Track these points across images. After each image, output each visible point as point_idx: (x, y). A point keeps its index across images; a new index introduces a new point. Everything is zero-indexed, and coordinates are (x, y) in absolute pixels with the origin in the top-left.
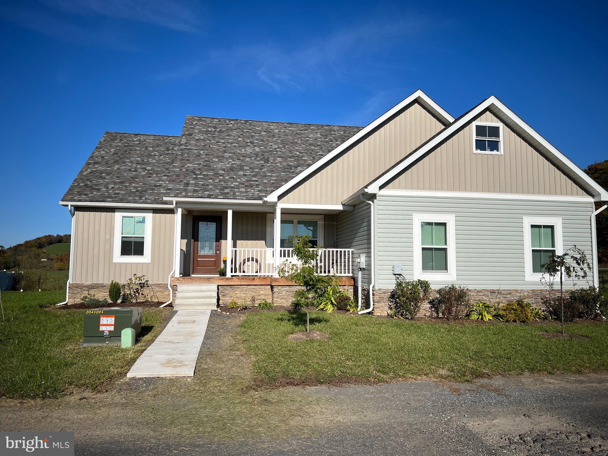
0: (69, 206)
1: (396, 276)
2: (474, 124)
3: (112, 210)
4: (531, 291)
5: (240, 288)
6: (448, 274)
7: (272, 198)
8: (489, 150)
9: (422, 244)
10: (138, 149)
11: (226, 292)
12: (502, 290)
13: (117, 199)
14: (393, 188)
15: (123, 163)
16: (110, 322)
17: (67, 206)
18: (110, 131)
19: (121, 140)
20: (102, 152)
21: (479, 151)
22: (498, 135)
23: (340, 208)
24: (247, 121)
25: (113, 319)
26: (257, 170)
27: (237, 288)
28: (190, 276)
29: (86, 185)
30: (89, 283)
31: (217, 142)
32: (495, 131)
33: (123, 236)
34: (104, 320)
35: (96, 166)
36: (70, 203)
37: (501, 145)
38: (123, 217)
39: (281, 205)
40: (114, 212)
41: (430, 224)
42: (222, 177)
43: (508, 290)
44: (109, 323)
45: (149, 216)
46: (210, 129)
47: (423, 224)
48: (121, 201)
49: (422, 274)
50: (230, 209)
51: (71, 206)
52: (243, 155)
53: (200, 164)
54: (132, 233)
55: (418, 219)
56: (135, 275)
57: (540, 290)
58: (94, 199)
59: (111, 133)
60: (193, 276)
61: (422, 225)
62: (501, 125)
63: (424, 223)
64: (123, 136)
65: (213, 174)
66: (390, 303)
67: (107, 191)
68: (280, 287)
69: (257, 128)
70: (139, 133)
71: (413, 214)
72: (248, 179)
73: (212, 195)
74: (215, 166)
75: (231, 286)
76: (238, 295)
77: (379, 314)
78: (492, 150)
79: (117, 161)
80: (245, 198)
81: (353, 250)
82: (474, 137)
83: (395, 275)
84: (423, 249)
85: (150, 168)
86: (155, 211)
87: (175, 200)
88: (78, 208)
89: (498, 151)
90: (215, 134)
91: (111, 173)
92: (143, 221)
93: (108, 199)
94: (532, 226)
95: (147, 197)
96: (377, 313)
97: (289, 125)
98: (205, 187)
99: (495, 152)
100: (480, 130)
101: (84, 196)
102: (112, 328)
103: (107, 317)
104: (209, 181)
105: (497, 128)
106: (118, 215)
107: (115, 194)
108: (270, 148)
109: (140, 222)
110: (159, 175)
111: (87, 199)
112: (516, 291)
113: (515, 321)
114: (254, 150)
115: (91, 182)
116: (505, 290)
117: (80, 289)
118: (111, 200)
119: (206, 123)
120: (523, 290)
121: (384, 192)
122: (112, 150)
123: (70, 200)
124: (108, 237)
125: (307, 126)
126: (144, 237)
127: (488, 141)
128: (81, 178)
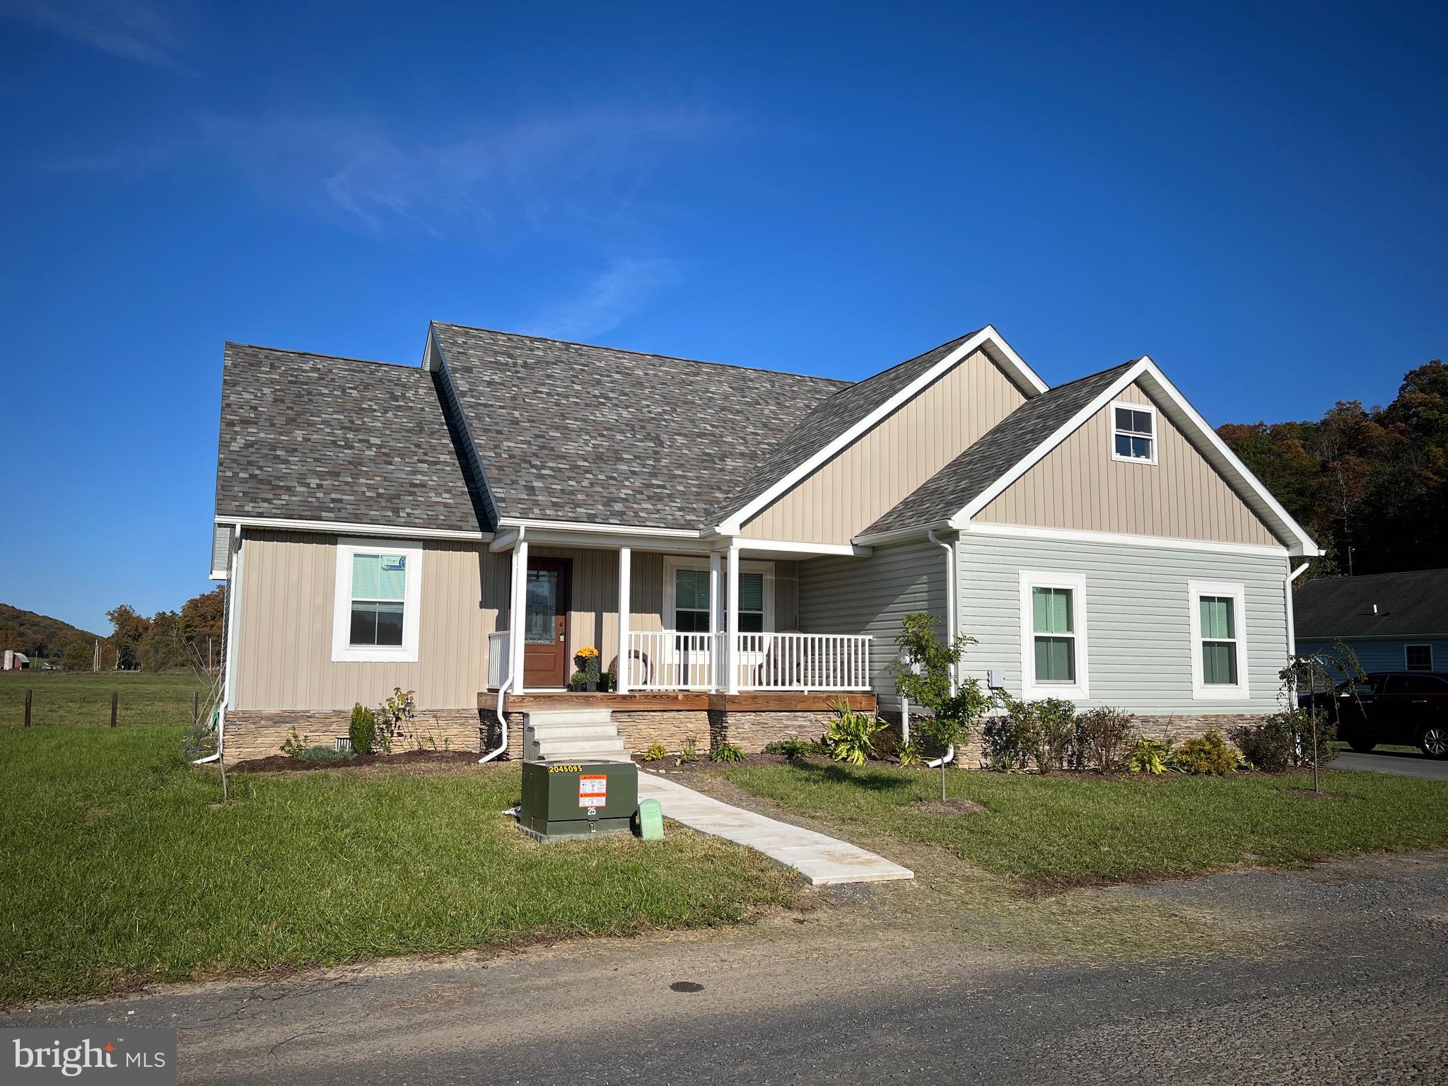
1: (994, 691)
2: (1114, 406)
3: (331, 538)
4: (1203, 717)
5: (646, 718)
6: (1077, 687)
7: (729, 526)
8: (1134, 455)
9: (1035, 630)
10: (325, 391)
12: (1159, 717)
13: (343, 514)
15: (309, 424)
16: (599, 789)
18: (235, 343)
19: (273, 366)
20: (246, 395)
21: (1120, 457)
22: (1149, 430)
23: (848, 551)
24: (567, 345)
25: (604, 782)
26: (652, 463)
27: (641, 718)
29: (253, 476)
30: (274, 709)
31: (534, 392)
32: (1144, 421)
33: (355, 599)
34: (587, 786)
35: (250, 430)
36: (236, 521)
37: (1154, 446)
38: (357, 555)
39: (738, 542)
40: (336, 544)
41: (1047, 591)
42: (590, 476)
43: (1166, 717)
44: (596, 791)
45: (415, 556)
46: (501, 360)
47: (1035, 590)
48: (357, 519)
49: (1035, 687)
50: (626, 547)
51: (242, 527)
52: (605, 425)
53: (529, 443)
54: (378, 594)
55: (1028, 581)
57: (1216, 715)
58: (291, 512)
59: (241, 347)
61: (1034, 592)
62: (1151, 409)
63: (1037, 588)
64: (271, 355)
65: (568, 466)
66: (983, 745)
67: (310, 494)
68: (739, 714)
70: (308, 352)
71: (1020, 571)
72: (645, 482)
74: (563, 450)
75: (629, 714)
77: (966, 767)
78: (1138, 456)
79: (294, 420)
80: (663, 525)
81: (871, 637)
82: (1114, 431)
83: (992, 689)
84: (1037, 639)
85: (378, 441)
86: (429, 544)
87: (527, 525)
88: (249, 533)
89: (1148, 457)
90: (518, 372)
91: (295, 450)
92: (401, 565)
93: (324, 514)
94: (1203, 599)
96: (964, 764)
98: (570, 499)
99: (1142, 460)
100: (1124, 417)
101: (266, 505)
102: (601, 802)
103: (592, 778)
105: (1147, 416)
106: (344, 552)
107: (333, 501)
108: (649, 412)
109: (392, 568)
110: (407, 460)
111: (274, 511)
112: (1180, 717)
115: (260, 468)
117: (254, 723)
118: (332, 515)
119: (486, 343)
120: (1189, 716)
121: (973, 527)
122: (266, 391)
123: (238, 514)
124: (319, 601)
126: (402, 604)
127: (1133, 437)
128: (232, 458)
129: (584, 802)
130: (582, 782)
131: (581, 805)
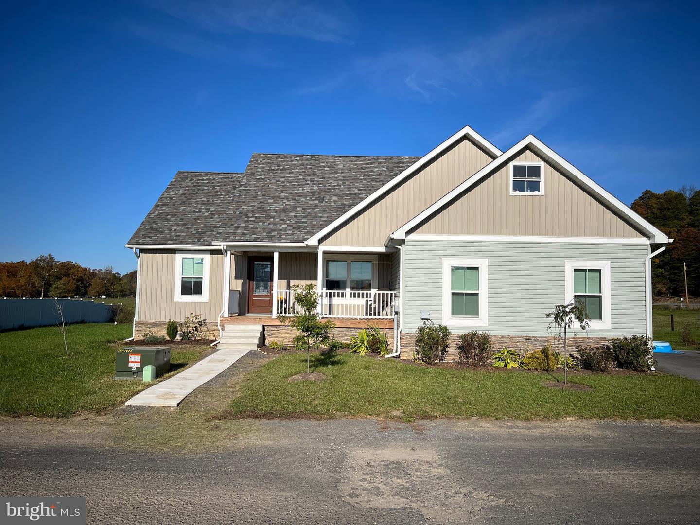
0: (134, 249)
1: (424, 321)
2: (512, 165)
3: (173, 252)
5: (285, 329)
6: (480, 320)
7: (313, 241)
8: (529, 191)
9: (452, 289)
10: (206, 188)
11: (272, 332)
13: (177, 242)
14: (423, 232)
15: (189, 204)
16: (137, 359)
17: (133, 248)
18: (182, 171)
19: (191, 180)
20: (172, 193)
21: (518, 193)
22: (538, 175)
23: (383, 249)
24: (313, 156)
25: (140, 357)
26: (309, 211)
27: (282, 329)
28: (245, 315)
29: (151, 228)
30: (152, 321)
31: (277, 181)
32: (535, 171)
33: (183, 276)
34: (132, 358)
35: (163, 208)
36: (134, 246)
37: (542, 186)
38: (183, 258)
39: (322, 248)
40: (175, 254)
42: (272, 220)
43: (545, 337)
45: (207, 257)
46: (273, 167)
47: (453, 268)
48: (181, 243)
49: (451, 319)
50: (276, 251)
51: (136, 248)
52: (300, 194)
53: (254, 206)
54: (190, 274)
55: (448, 264)
56: (192, 314)
57: (583, 338)
58: (156, 242)
59: (183, 173)
60: (248, 315)
61: (452, 270)
62: (542, 164)
63: (455, 267)
64: (194, 175)
65: (264, 216)
66: (417, 348)
67: (169, 234)
69: (322, 164)
71: (443, 258)
72: (298, 221)
73: (259, 238)
74: (269, 208)
75: (276, 327)
76: (283, 336)
77: (405, 358)
78: (532, 191)
79: (184, 202)
80: (289, 241)
81: (395, 292)
82: (512, 178)
83: (422, 319)
84: (453, 294)
85: (212, 209)
86: (213, 252)
87: (223, 243)
88: (143, 251)
89: (539, 191)
90: (276, 173)
91: (176, 215)
92: (202, 262)
93: (169, 242)
94: (575, 270)
95: (205, 239)
96: (404, 357)
97: (356, 158)
98: (253, 231)
99: (536, 193)
100: (519, 171)
101: (148, 239)
102: (138, 365)
103: (134, 355)
104: (260, 223)
105: (538, 169)
106: (179, 257)
107: (177, 236)
108: (329, 186)
109: (199, 263)
110: (221, 216)
111: (150, 242)
113: (536, 369)
114: (312, 189)
115: (156, 224)
116: (542, 337)
117: (145, 326)
118: (172, 242)
119: (271, 160)
121: (412, 237)
122: (181, 190)
123: (136, 243)
124: (169, 277)
125: (375, 159)
126: (202, 278)
127: (527, 181)
128: (149, 220)
129: (131, 365)
130: (130, 356)
131: (129, 366)
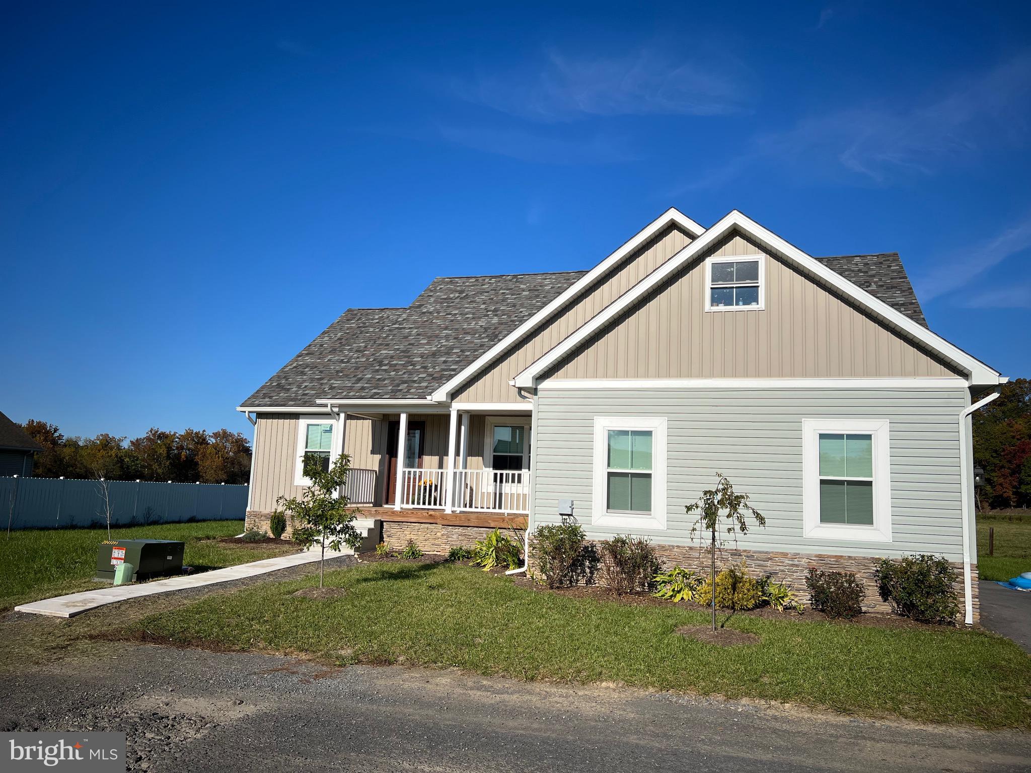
0: (247, 412)
1: (564, 517)
2: (709, 261)
3: (296, 416)
4: (816, 556)
5: (410, 527)
6: (653, 518)
8: (741, 303)
9: (608, 467)
10: (371, 330)
11: (393, 531)
12: (755, 552)
13: (300, 402)
14: (566, 376)
15: (341, 351)
17: (245, 412)
18: (354, 308)
19: (360, 319)
20: (326, 339)
22: (755, 277)
24: (515, 276)
26: (468, 353)
27: (407, 527)
28: (381, 506)
29: (278, 384)
31: (447, 314)
32: (750, 270)
33: (307, 450)
35: (306, 358)
36: (247, 409)
37: (762, 294)
38: (308, 425)
39: (457, 406)
40: (299, 419)
41: (624, 433)
42: (411, 367)
43: (766, 553)
45: (339, 424)
46: (452, 296)
47: (611, 433)
48: (304, 405)
49: (605, 515)
50: (403, 412)
51: (250, 412)
52: (468, 331)
53: (398, 349)
55: (603, 425)
57: (836, 556)
58: (275, 403)
59: (353, 311)
61: (609, 436)
62: (761, 258)
63: (614, 431)
64: (366, 312)
65: (403, 362)
67: (296, 392)
69: (522, 286)
70: (387, 307)
71: (595, 417)
72: (445, 368)
73: (378, 394)
74: (415, 352)
75: (398, 523)
78: (745, 303)
79: (335, 350)
80: (416, 397)
82: (708, 284)
83: (562, 515)
84: (610, 474)
87: (329, 402)
88: (261, 415)
89: (757, 303)
90: (452, 302)
91: (316, 367)
92: (330, 431)
93: (291, 403)
94: (822, 436)
98: (378, 384)
100: (720, 272)
101: (268, 399)
104: (392, 373)
105: (753, 266)
106: (303, 423)
108: (516, 317)
109: (326, 431)
111: (270, 403)
112: (785, 555)
114: (489, 322)
115: (287, 379)
118: (293, 403)
119: (455, 286)
120: (799, 554)
122: (340, 334)
123: (251, 405)
124: (290, 451)
126: (329, 452)
127: (736, 287)
128: (283, 375)
